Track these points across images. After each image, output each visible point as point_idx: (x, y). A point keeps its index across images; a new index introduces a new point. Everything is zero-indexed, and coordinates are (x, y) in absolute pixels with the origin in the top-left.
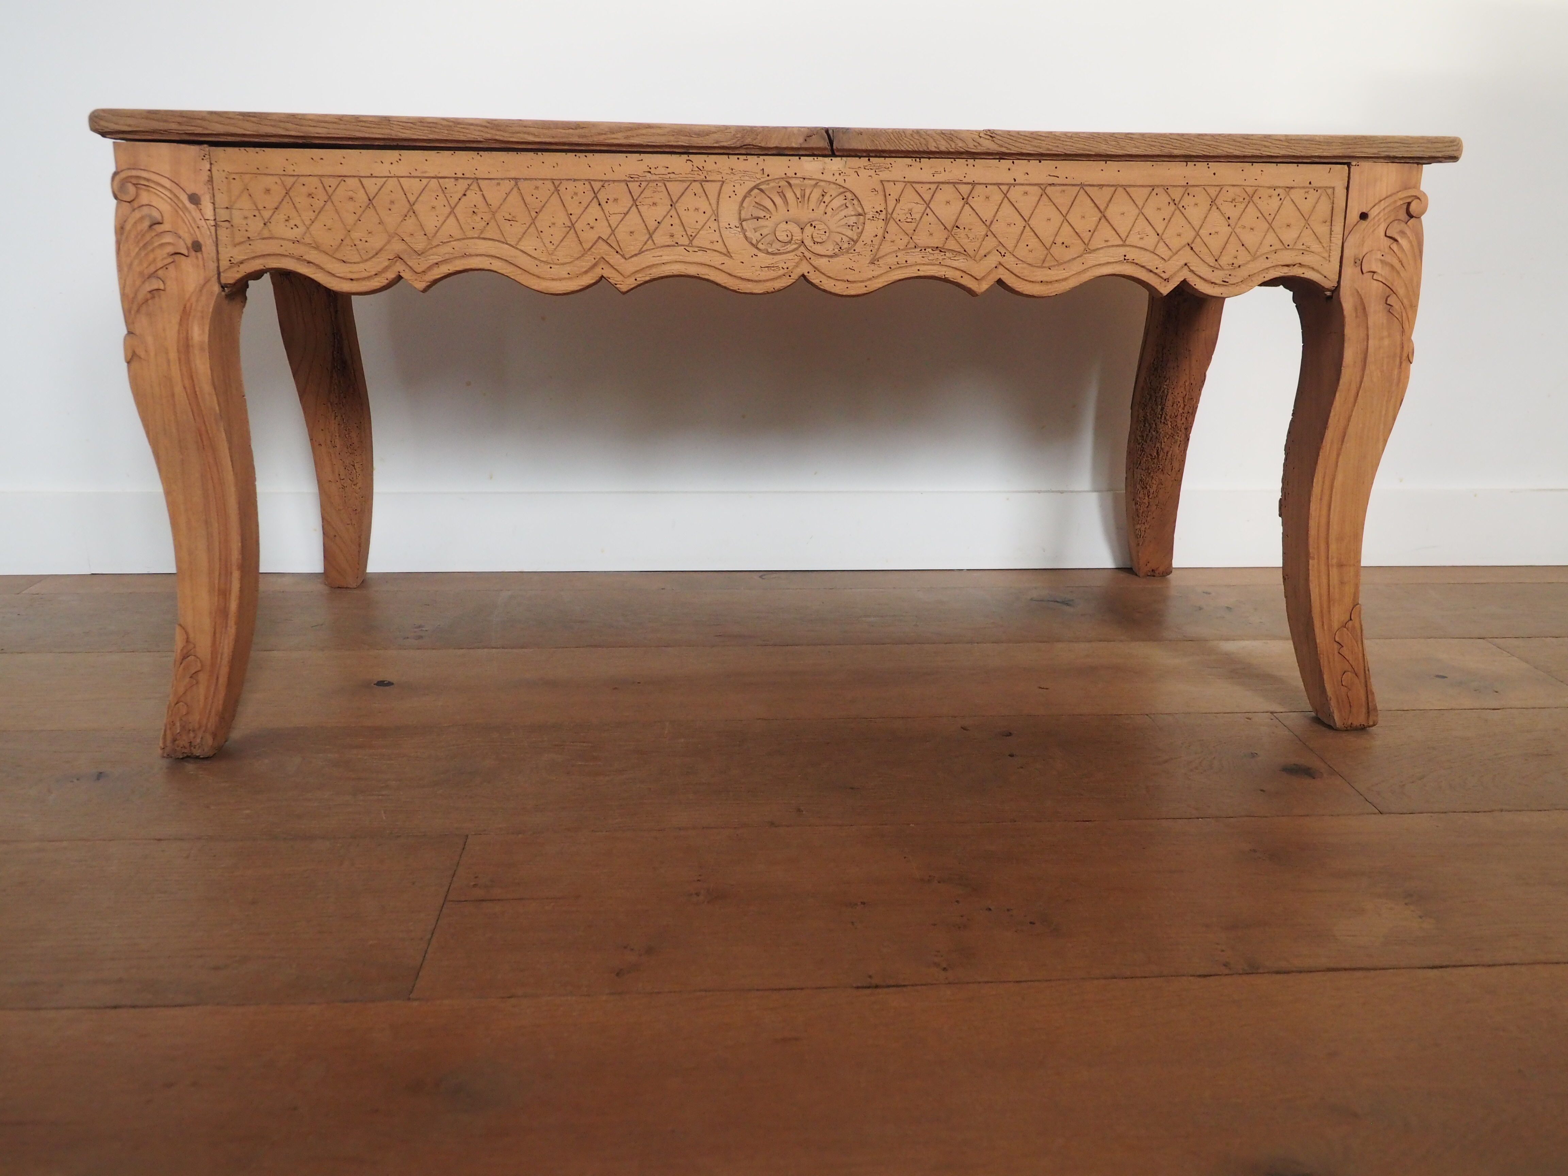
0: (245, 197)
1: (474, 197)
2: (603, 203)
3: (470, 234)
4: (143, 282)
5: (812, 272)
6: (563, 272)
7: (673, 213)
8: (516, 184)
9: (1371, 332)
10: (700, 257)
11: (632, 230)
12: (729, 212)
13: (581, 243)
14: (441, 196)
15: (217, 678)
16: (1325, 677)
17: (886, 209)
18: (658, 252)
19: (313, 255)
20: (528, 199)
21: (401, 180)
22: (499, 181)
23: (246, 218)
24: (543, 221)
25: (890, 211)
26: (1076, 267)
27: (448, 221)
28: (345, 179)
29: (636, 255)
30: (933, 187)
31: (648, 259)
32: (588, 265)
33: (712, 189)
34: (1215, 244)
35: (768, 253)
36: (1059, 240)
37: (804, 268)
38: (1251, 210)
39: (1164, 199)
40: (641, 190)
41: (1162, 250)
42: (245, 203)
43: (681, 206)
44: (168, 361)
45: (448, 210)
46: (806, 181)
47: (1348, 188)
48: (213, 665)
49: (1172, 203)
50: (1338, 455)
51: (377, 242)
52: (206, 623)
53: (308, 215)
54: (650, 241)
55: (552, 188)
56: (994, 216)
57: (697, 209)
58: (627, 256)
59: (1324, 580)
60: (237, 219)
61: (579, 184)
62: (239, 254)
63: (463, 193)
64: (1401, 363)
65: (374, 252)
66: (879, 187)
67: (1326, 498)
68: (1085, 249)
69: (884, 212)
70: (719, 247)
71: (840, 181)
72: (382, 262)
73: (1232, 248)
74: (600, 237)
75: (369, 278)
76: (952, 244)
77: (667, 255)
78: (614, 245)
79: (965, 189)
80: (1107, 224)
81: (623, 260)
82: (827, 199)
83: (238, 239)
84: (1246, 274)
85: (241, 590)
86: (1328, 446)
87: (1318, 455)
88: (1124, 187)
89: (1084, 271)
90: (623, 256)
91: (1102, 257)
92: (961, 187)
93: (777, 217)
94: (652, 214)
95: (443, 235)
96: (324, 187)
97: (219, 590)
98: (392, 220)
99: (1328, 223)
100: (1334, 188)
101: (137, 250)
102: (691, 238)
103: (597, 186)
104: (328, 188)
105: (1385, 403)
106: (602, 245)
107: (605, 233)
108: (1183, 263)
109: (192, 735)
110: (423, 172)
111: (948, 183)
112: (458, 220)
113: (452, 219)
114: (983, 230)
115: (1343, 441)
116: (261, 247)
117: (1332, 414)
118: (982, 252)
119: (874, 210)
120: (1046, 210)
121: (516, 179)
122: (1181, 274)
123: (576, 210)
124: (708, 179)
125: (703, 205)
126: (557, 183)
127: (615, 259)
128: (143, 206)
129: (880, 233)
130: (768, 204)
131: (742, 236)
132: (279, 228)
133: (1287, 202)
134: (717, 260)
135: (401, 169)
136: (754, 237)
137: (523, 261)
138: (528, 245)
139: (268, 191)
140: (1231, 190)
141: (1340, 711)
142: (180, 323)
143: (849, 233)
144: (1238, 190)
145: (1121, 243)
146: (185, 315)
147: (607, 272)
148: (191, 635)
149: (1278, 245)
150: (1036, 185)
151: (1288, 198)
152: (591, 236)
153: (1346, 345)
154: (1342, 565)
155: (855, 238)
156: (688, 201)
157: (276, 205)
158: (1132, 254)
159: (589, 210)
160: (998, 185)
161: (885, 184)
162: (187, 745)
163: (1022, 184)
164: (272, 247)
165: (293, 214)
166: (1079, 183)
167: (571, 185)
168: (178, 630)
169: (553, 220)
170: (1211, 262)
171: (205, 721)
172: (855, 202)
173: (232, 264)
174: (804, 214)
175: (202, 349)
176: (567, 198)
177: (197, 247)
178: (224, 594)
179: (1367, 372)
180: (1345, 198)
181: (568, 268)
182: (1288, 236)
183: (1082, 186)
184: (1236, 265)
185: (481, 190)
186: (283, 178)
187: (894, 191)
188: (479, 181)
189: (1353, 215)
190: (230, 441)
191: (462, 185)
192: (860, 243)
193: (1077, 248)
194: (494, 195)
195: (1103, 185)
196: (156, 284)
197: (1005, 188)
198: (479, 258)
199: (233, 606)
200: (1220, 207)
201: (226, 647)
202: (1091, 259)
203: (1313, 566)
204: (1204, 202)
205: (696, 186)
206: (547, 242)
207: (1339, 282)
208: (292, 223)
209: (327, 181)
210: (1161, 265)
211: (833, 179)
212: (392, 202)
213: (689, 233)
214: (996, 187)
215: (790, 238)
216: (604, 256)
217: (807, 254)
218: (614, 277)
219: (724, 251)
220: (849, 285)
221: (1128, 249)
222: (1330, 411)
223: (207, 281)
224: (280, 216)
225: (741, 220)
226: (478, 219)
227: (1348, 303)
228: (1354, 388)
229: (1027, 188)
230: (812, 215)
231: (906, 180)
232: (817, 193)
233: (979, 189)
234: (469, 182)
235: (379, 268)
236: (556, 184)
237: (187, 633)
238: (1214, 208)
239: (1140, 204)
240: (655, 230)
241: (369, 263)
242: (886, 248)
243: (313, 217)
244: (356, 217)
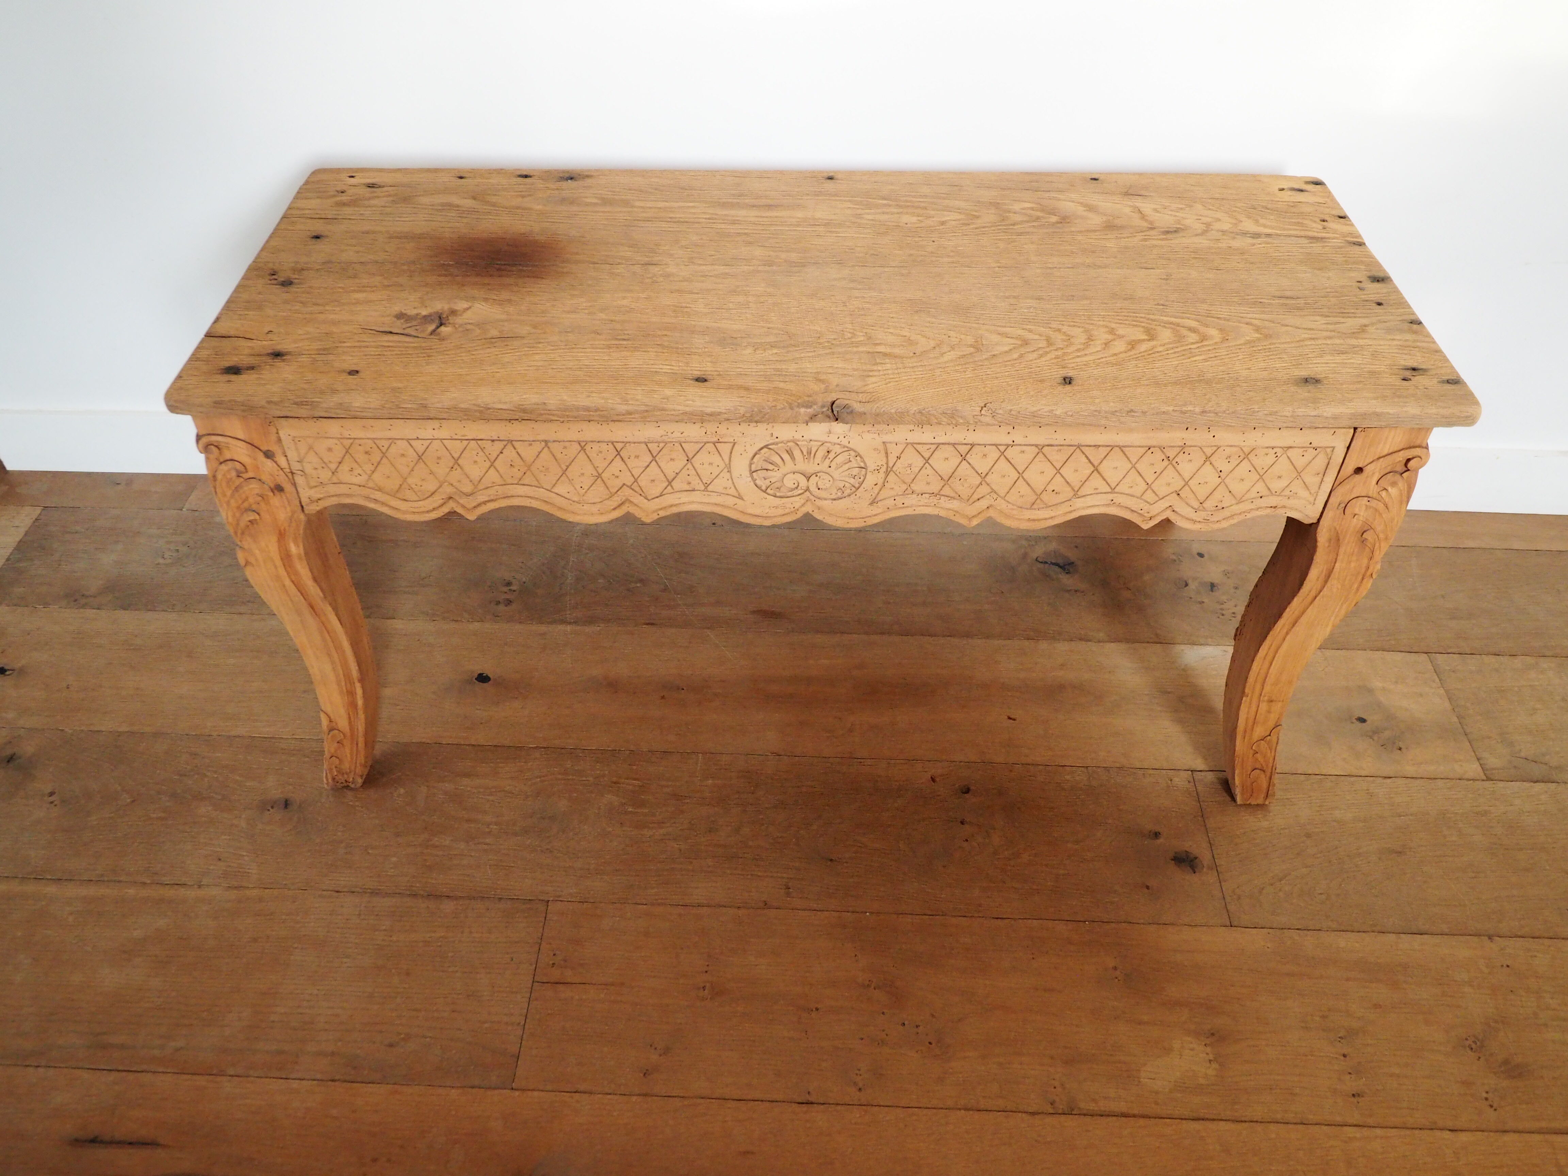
0: (312, 453)
1: (509, 452)
2: (626, 459)
3: (510, 481)
4: (242, 514)
5: (816, 511)
6: (594, 509)
7: (689, 466)
8: (546, 445)
9: (1340, 558)
10: (715, 499)
11: (652, 478)
12: (740, 466)
13: (607, 488)
14: (481, 453)
15: (357, 744)
16: (1237, 772)
17: (887, 463)
18: (678, 495)
19: (378, 495)
20: (559, 456)
21: (444, 441)
22: (531, 443)
23: (316, 469)
24: (573, 471)
25: (891, 465)
26: (1064, 508)
27: (489, 471)
28: (396, 441)
29: (657, 497)
30: (934, 447)
31: (669, 500)
32: (616, 504)
33: (725, 449)
34: (1202, 492)
35: (775, 496)
36: (1050, 488)
37: (808, 508)
38: (1245, 465)
39: (1159, 455)
40: (659, 449)
41: (1149, 496)
42: (312, 457)
43: (696, 461)
44: (276, 567)
45: (488, 464)
46: (812, 443)
47: (1348, 448)
48: (352, 735)
49: (1166, 460)
50: (1287, 633)
51: (431, 486)
52: (342, 712)
53: (369, 468)
54: (669, 487)
55: (579, 448)
56: (990, 470)
57: (711, 464)
58: (649, 498)
59: (1254, 708)
60: (308, 469)
61: (604, 446)
62: (315, 494)
63: (500, 451)
64: (1363, 579)
65: (430, 494)
66: (881, 448)
67: (1269, 658)
68: (1074, 495)
69: (885, 466)
70: (732, 491)
71: (845, 442)
72: (437, 500)
73: (1217, 495)
74: (624, 484)
75: (428, 512)
76: (947, 491)
77: (685, 498)
78: (637, 489)
79: (963, 449)
80: (1098, 475)
81: (646, 501)
82: (832, 455)
83: (313, 484)
84: (1229, 514)
85: (364, 692)
86: (1279, 630)
87: (1268, 633)
88: (1120, 447)
89: (1071, 512)
90: (646, 498)
91: (1089, 501)
92: (960, 448)
93: (784, 470)
94: (670, 469)
95: (486, 482)
96: (378, 447)
97: (347, 691)
98: (441, 470)
99: (1321, 475)
100: (1334, 448)
101: (231, 491)
102: (707, 485)
103: (619, 446)
104: (382, 448)
105: (1340, 604)
106: (627, 492)
107: (629, 480)
108: (1168, 505)
109: (346, 776)
110: (462, 436)
111: (948, 444)
112: (498, 471)
113: (492, 470)
114: (978, 480)
115: (1294, 626)
116: (333, 489)
117: (1288, 609)
118: (976, 497)
119: (876, 465)
120: (1040, 464)
121: (546, 442)
122: (1164, 514)
123: (601, 466)
124: (721, 440)
125: (716, 459)
126: (583, 444)
127: (637, 499)
128: (227, 460)
129: (880, 482)
130: (777, 459)
131: (752, 483)
132: (344, 474)
133: (1283, 460)
134: (730, 501)
135: (444, 433)
136: (763, 484)
137: (558, 501)
138: (561, 489)
139: (330, 450)
140: (1228, 450)
141: (1242, 794)
142: (279, 541)
143: (852, 481)
144: (1234, 449)
145: (1110, 490)
146: (282, 536)
147: (632, 510)
148: (332, 717)
149: (1264, 492)
150: (1033, 445)
151: (1285, 455)
152: (618, 483)
153: (1313, 566)
154: (1272, 701)
155: (857, 485)
156: (702, 457)
157: (339, 460)
158: (1119, 499)
159: (613, 464)
160: (996, 445)
161: (888, 445)
162: (344, 782)
163: (1020, 445)
164: (343, 489)
165: (355, 465)
166: (1077, 444)
167: (596, 447)
168: (322, 715)
169: (582, 471)
170: (1196, 504)
171: (353, 768)
172: (858, 458)
173: (312, 501)
174: (810, 468)
175: (300, 558)
176: (593, 455)
177: (279, 489)
178: (351, 693)
179: (1329, 584)
180: (1343, 456)
181: (598, 506)
182: (1277, 485)
183: (1079, 446)
184: (1220, 507)
185: (515, 449)
186: (341, 440)
187: (894, 451)
188: (514, 443)
189: (1349, 468)
190: (335, 609)
191: (499, 446)
192: (861, 489)
193: (1067, 493)
194: (528, 453)
195: (1099, 446)
196: (252, 516)
197: (1003, 450)
198: (520, 499)
199: (360, 702)
200: (1214, 463)
201: (361, 727)
202: (1079, 503)
203: (1246, 701)
204: (1198, 458)
205: (710, 447)
206: (578, 487)
207: (1319, 520)
208: (356, 472)
209: (380, 443)
210: (1146, 507)
211: (838, 441)
212: (439, 458)
213: (704, 482)
214: (994, 447)
215: (796, 485)
216: (629, 498)
217: (812, 497)
218: (638, 513)
219: (736, 494)
220: (849, 521)
221: (1116, 495)
222: (1285, 609)
223: (293, 512)
224: (345, 467)
225: (752, 472)
226: (515, 470)
227: (1323, 536)
228: (1313, 593)
229: (1024, 448)
230: (818, 468)
231: (907, 441)
232: (821, 453)
233: (976, 449)
234: (505, 443)
235: (436, 505)
236: (582, 446)
237: (329, 717)
238: (1208, 463)
239: (1134, 460)
240: (673, 479)
241: (427, 501)
242: (884, 493)
243: (373, 469)
244: (410, 469)
